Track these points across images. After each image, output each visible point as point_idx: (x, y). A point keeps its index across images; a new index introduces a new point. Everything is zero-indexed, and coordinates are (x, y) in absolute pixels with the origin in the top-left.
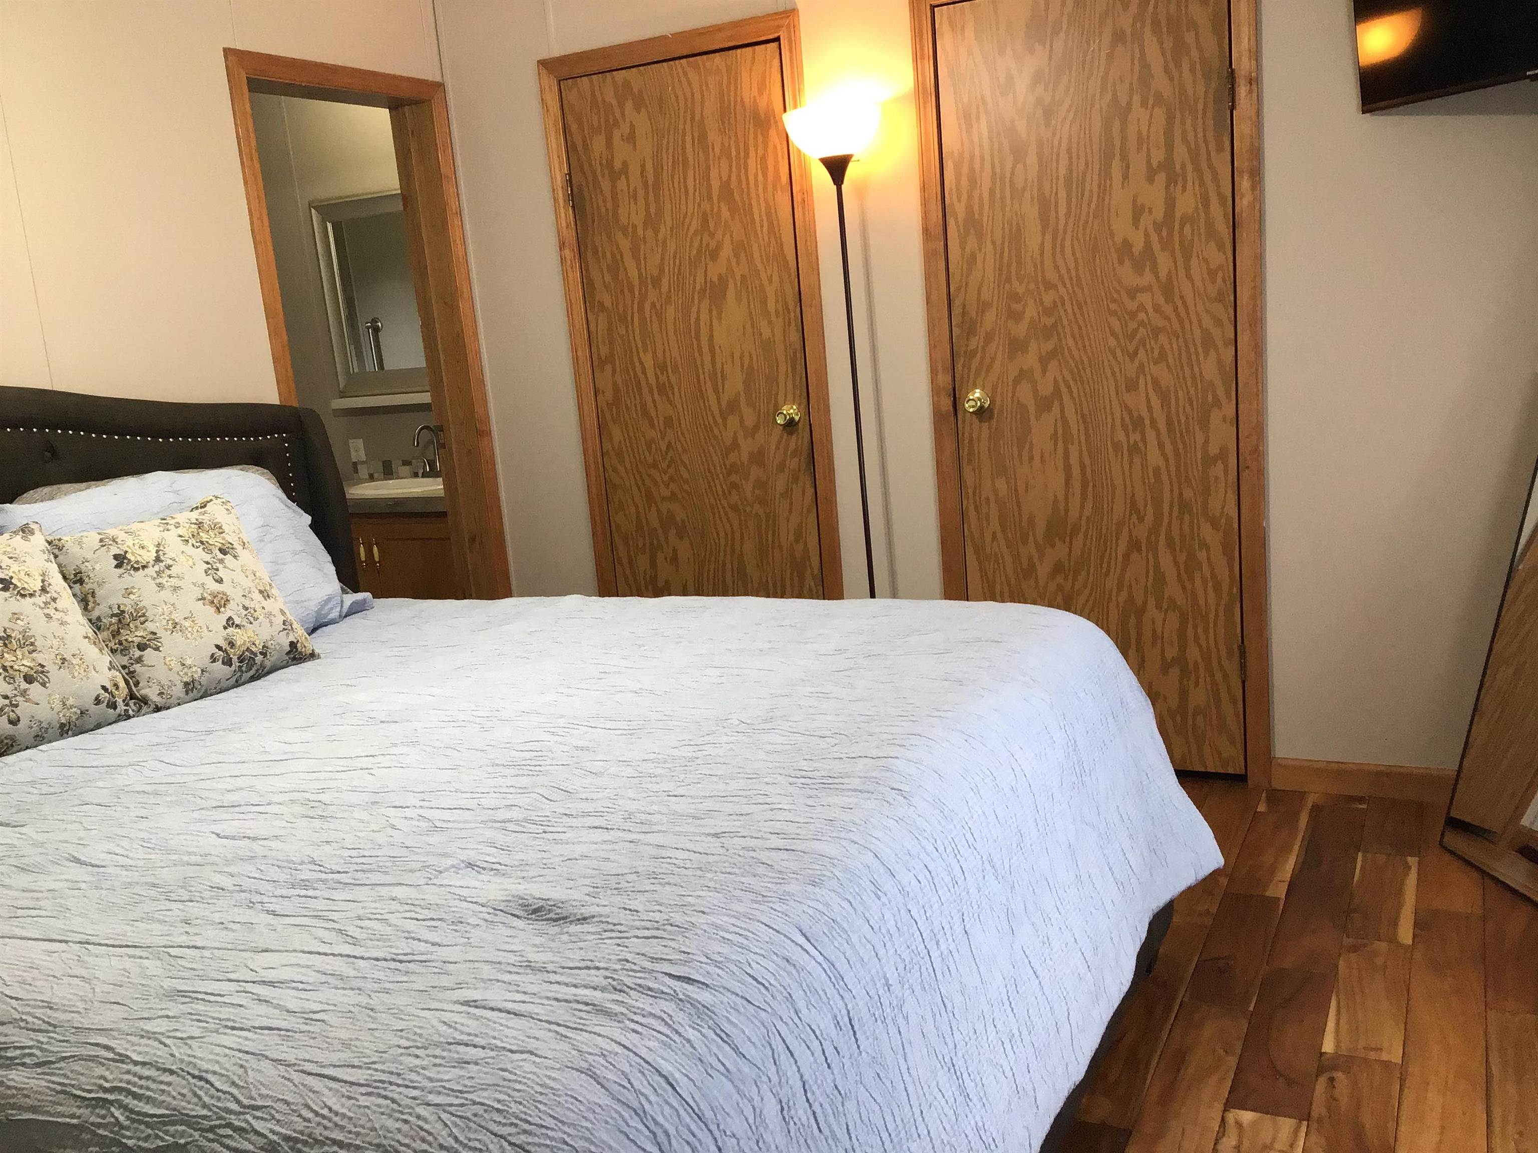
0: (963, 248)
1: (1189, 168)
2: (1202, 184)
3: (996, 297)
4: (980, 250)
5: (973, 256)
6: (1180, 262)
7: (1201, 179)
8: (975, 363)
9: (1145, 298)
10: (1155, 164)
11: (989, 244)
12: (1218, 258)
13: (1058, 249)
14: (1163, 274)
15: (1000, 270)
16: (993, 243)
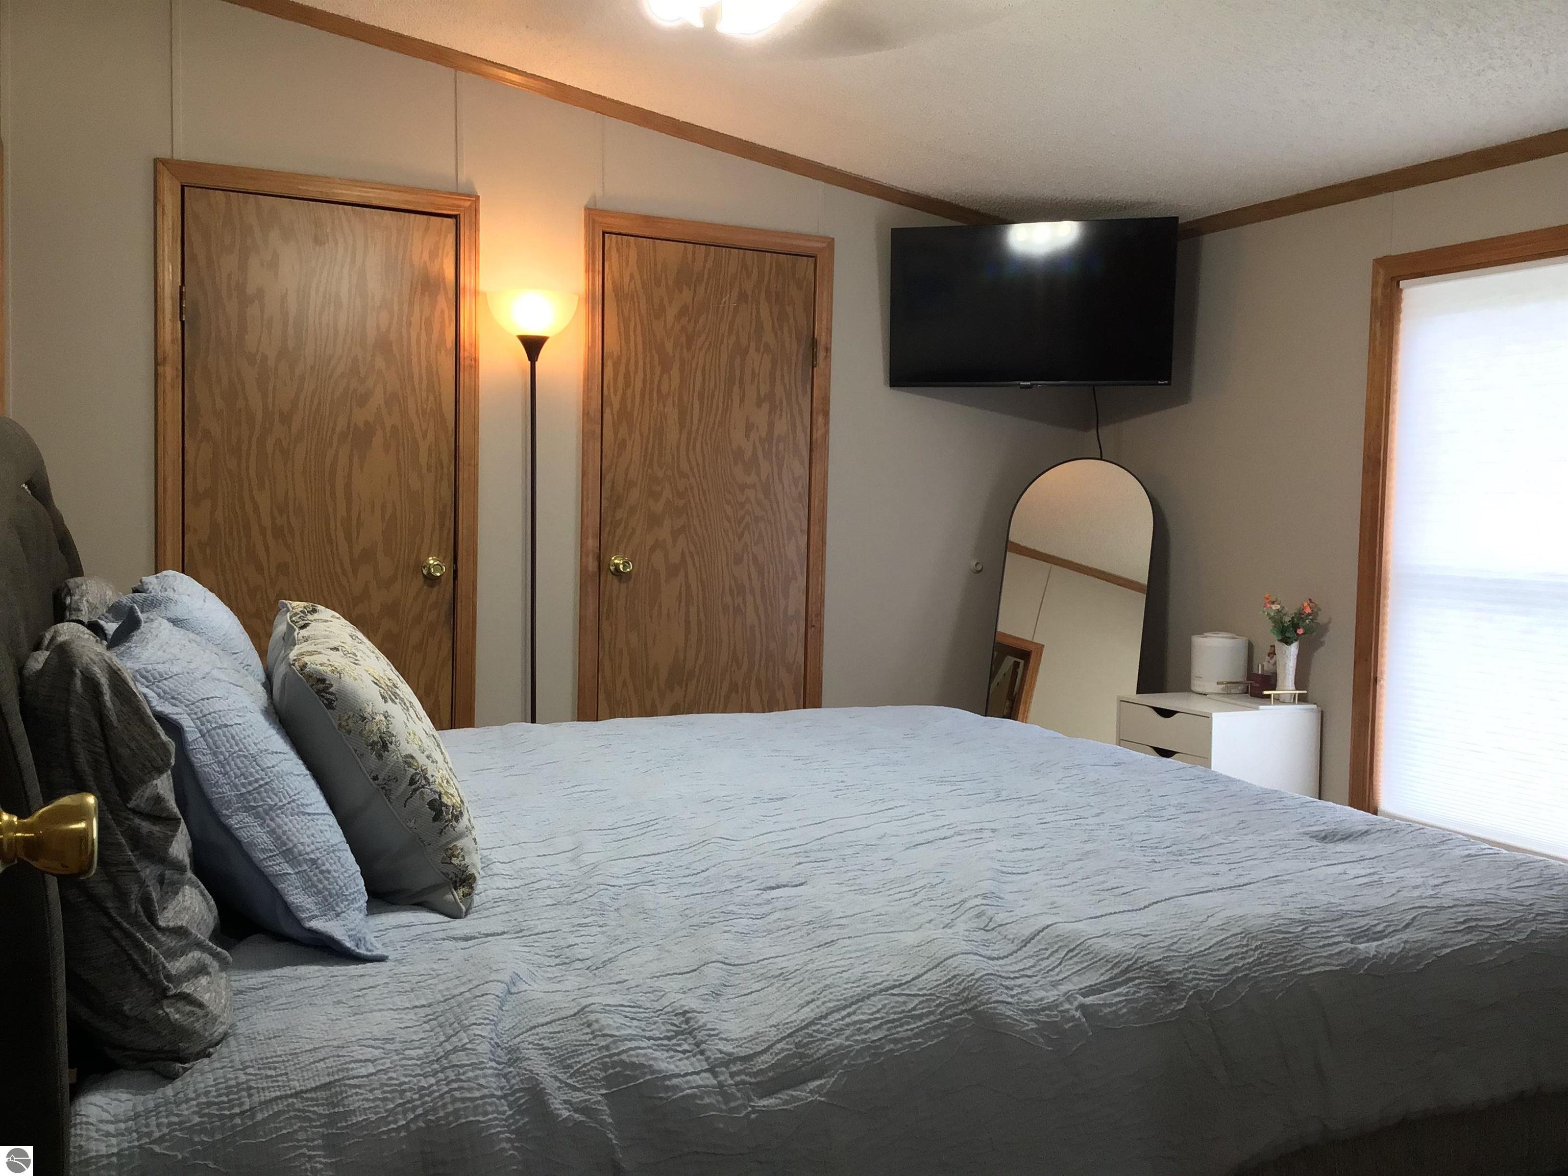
0: (616, 434)
1: (785, 402)
2: (792, 415)
3: (640, 478)
4: (630, 437)
5: (624, 441)
6: (775, 469)
7: (791, 411)
8: (619, 532)
9: (750, 493)
10: (762, 394)
11: (637, 433)
12: (801, 470)
13: (691, 447)
14: (764, 477)
15: (645, 456)
16: (641, 434)
